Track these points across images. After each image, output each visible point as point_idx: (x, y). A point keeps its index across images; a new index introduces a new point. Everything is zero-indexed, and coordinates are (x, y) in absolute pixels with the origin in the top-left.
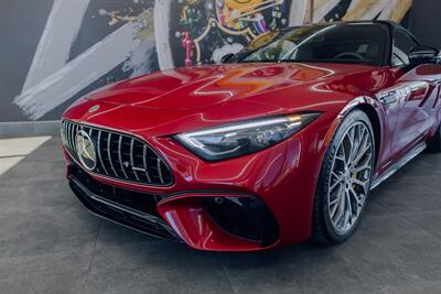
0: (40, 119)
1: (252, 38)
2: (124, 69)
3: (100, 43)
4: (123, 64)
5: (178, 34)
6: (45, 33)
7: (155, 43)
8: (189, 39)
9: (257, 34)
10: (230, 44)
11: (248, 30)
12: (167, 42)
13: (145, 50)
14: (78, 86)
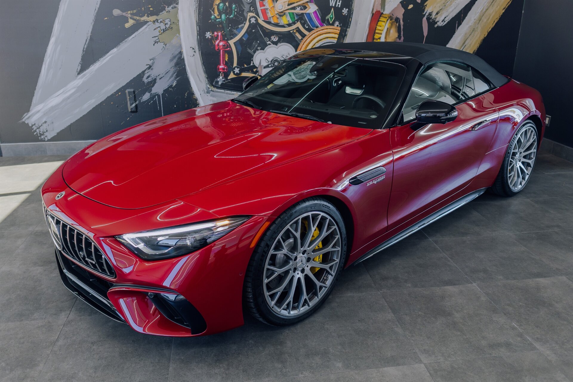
0: (53, 139)
1: (303, 36)
2: (145, 80)
3: (115, 50)
4: (143, 72)
5: (208, 35)
6: (52, 40)
7: (180, 46)
8: (223, 40)
9: (309, 30)
11: (298, 25)
12: (195, 45)
13: (170, 56)
14: (93, 101)
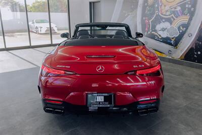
1: (174, 19)
5: (144, 18)
8: (148, 20)
9: (177, 17)
10: (164, 22)
11: (173, 15)
12: (140, 21)
